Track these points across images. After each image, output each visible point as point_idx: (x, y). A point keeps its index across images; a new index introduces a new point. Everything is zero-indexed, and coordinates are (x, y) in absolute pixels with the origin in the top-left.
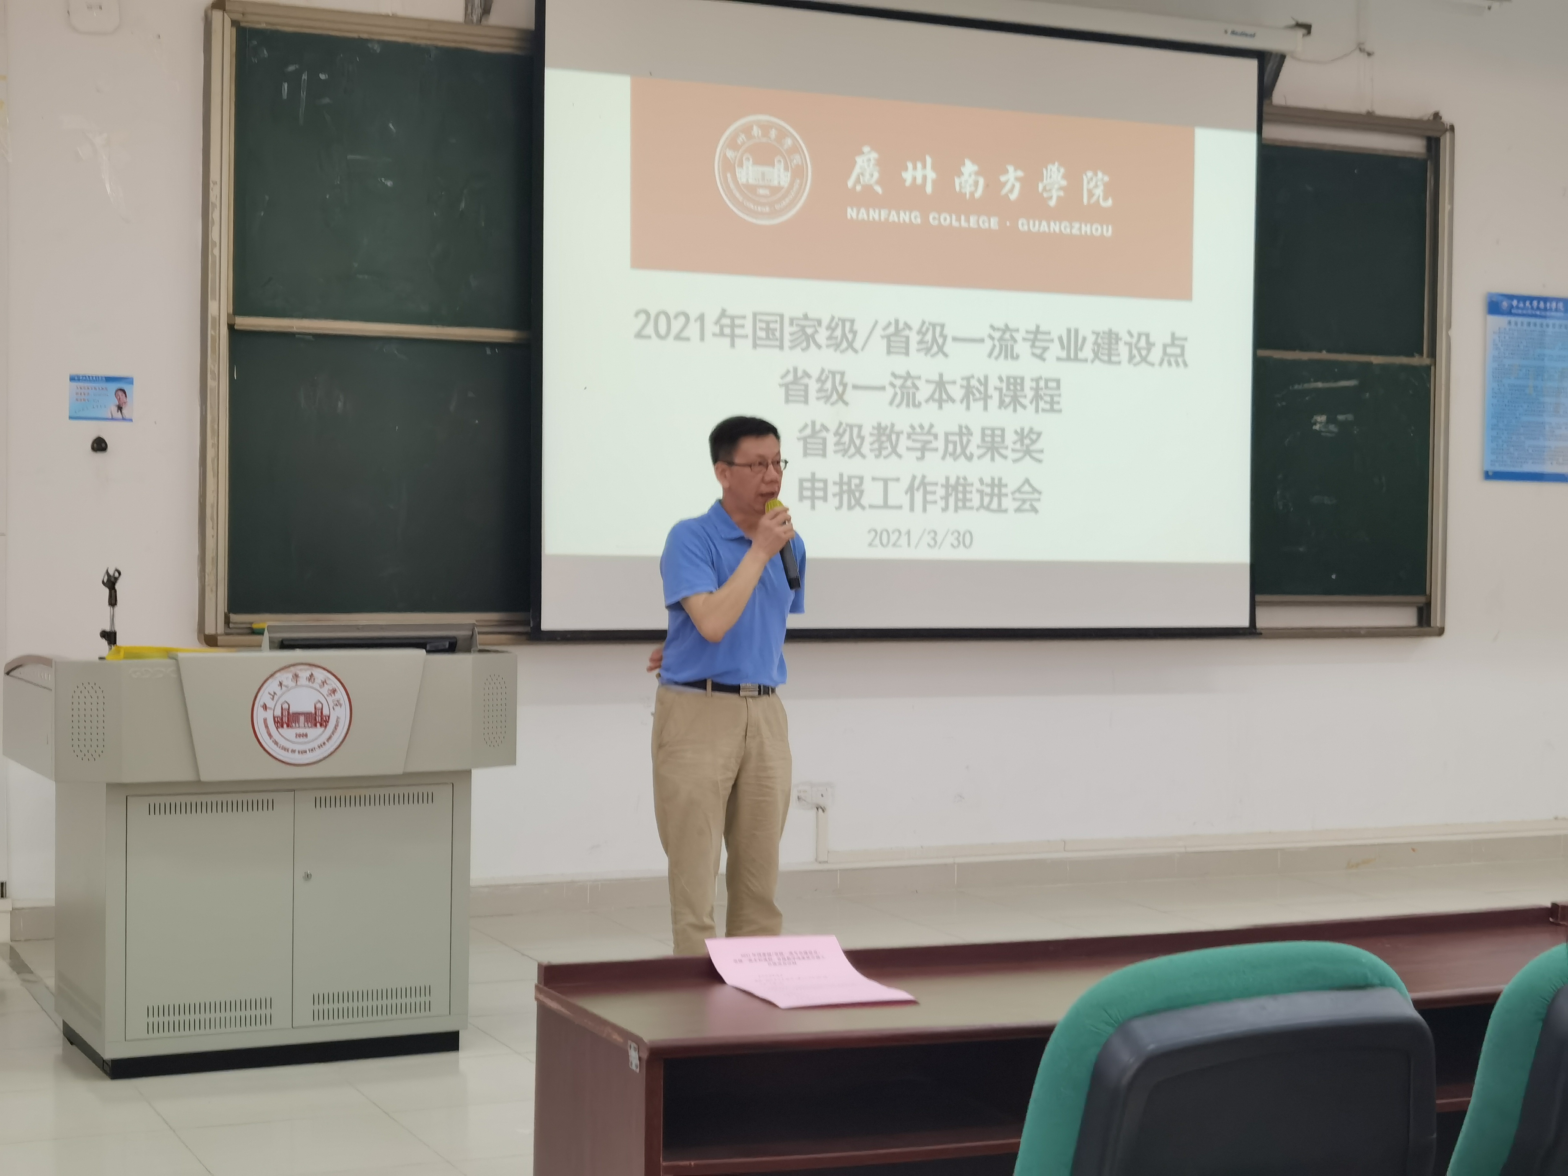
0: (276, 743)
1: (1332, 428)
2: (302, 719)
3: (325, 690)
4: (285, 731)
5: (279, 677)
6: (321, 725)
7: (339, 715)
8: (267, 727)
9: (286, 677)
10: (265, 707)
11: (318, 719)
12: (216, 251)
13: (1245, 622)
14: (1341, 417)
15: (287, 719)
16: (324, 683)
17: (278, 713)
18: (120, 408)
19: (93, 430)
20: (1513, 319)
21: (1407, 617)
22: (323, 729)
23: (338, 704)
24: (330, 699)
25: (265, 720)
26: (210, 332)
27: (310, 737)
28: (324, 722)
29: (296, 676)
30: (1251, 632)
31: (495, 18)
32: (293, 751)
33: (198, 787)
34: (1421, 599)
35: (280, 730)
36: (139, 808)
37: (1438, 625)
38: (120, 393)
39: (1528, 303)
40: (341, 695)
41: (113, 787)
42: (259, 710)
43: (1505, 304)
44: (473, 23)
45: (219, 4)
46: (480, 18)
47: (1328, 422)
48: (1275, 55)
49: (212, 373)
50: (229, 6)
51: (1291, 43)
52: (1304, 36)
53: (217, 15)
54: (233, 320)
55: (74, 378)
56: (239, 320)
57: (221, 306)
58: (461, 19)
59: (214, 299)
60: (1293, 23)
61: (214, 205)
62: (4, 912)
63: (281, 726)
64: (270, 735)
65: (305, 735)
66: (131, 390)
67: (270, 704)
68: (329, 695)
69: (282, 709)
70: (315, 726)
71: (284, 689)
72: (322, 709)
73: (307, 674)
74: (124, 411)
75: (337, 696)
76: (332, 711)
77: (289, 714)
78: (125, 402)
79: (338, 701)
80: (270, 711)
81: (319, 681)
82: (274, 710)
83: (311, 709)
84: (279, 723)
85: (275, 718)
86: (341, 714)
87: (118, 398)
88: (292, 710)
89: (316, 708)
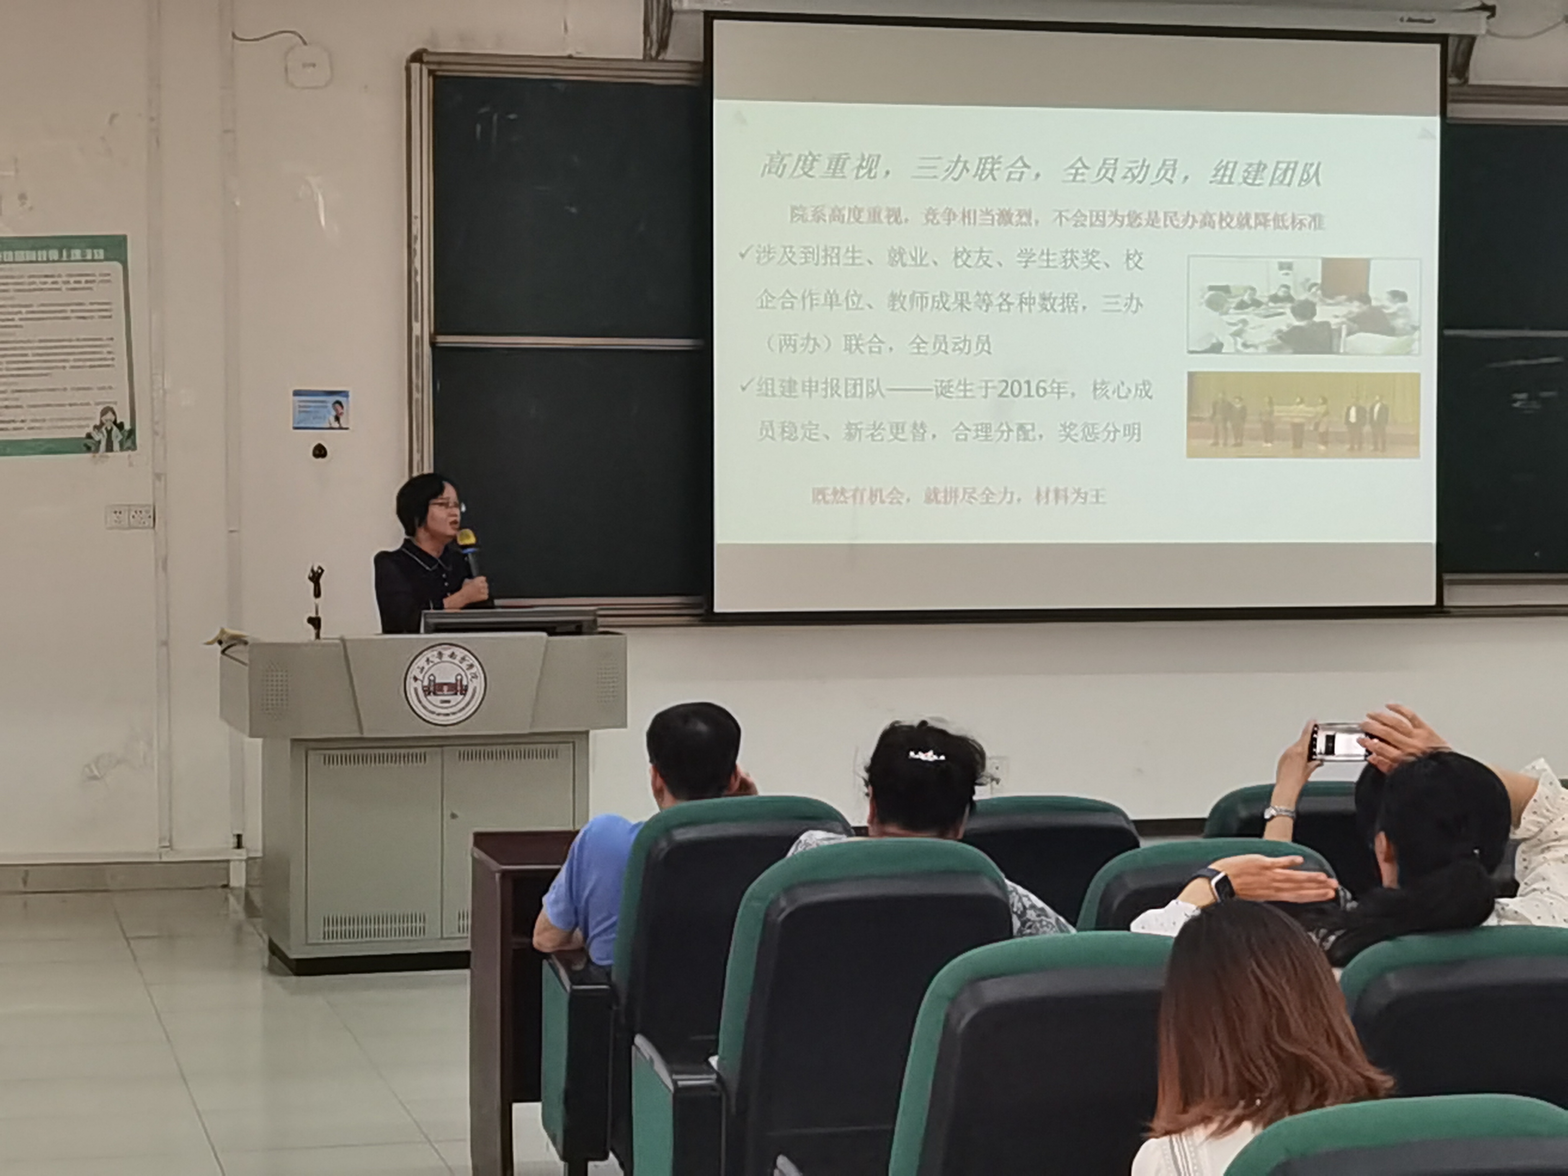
0: (424, 707)
1: (1535, 405)
2: (445, 688)
3: (464, 665)
4: (432, 698)
5: (429, 654)
6: (461, 694)
8: (417, 694)
9: (432, 654)
10: (416, 679)
11: (459, 688)
12: (418, 278)
13: (1433, 602)
14: (1545, 394)
15: (433, 689)
16: (463, 659)
17: (426, 683)
18: (337, 419)
19: (314, 439)
22: (462, 697)
23: (475, 676)
24: (468, 672)
25: (416, 690)
26: (414, 351)
27: (453, 703)
28: (464, 691)
29: (440, 655)
30: (1439, 610)
31: (670, 54)
32: (439, 714)
33: (362, 742)
35: (429, 697)
36: (315, 758)
38: (337, 406)
40: (477, 668)
41: (294, 741)
42: (410, 680)
44: (652, 59)
45: (417, 57)
46: (658, 54)
47: (1530, 399)
48: (1461, 37)
49: (417, 387)
50: (426, 58)
51: (1477, 25)
52: (1488, 18)
53: (415, 66)
54: (435, 339)
55: (297, 393)
56: (441, 339)
57: (424, 327)
58: (641, 57)
59: (417, 320)
60: (1478, 4)
61: (416, 238)
62: (241, 860)
63: (429, 694)
64: (420, 702)
65: (448, 702)
66: (348, 402)
67: (420, 677)
68: (468, 669)
69: (430, 680)
70: (456, 694)
71: (431, 664)
72: (461, 680)
73: (449, 652)
74: (342, 420)
75: (474, 670)
76: (470, 682)
77: (435, 685)
78: (341, 414)
79: (475, 674)
80: (419, 682)
81: (459, 658)
82: (422, 682)
83: (453, 681)
84: (427, 691)
85: (423, 687)
86: (477, 685)
87: (336, 410)
88: (438, 681)
89: (457, 680)
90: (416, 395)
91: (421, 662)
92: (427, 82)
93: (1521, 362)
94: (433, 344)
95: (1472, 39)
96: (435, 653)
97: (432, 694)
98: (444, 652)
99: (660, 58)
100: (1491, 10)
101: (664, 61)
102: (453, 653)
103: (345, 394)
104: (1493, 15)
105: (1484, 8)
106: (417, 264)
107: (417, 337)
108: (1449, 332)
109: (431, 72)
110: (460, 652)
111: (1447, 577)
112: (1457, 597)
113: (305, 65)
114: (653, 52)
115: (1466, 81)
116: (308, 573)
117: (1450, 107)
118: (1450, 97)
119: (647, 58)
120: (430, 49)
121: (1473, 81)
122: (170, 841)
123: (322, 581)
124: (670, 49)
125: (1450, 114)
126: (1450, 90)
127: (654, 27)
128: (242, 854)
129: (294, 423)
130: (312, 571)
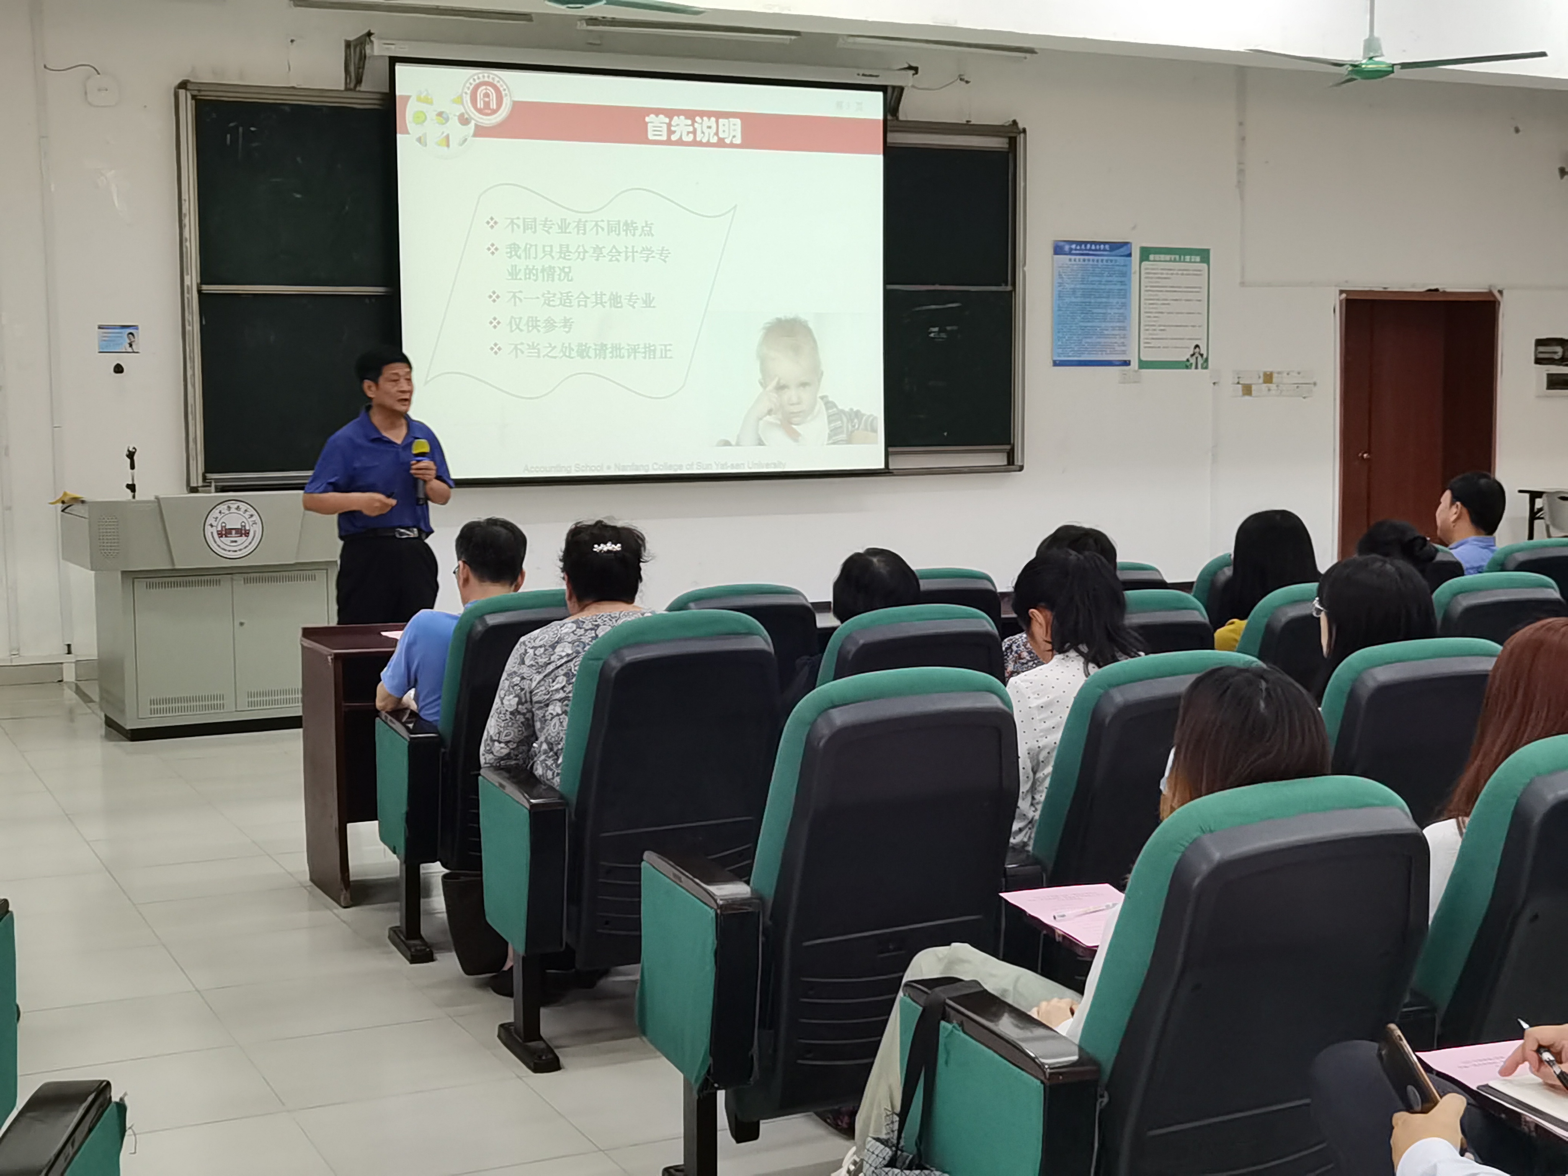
0: (219, 546)
1: (943, 335)
2: (234, 532)
3: (247, 515)
4: (223, 539)
5: (219, 507)
6: (246, 536)
7: (255, 530)
8: (213, 537)
9: (223, 508)
10: (212, 526)
11: (243, 532)
12: (188, 244)
13: (883, 466)
14: (949, 328)
15: (225, 533)
16: (246, 511)
17: (219, 529)
18: (131, 345)
19: (115, 359)
20: (1073, 257)
21: (1000, 460)
22: (246, 538)
23: (255, 523)
24: (249, 520)
25: (212, 533)
26: (186, 295)
27: (239, 543)
28: (247, 534)
29: (229, 508)
30: (886, 472)
31: (363, 87)
32: (229, 551)
33: (175, 573)
34: (1008, 447)
35: (221, 538)
36: (140, 585)
37: (1020, 464)
38: (130, 335)
39: (1083, 247)
40: (256, 518)
41: (124, 573)
42: (208, 527)
43: (1067, 248)
44: (350, 90)
45: (183, 85)
46: (355, 86)
47: (939, 332)
48: (894, 87)
49: (189, 321)
50: (189, 87)
51: (905, 79)
52: (914, 74)
53: (182, 92)
54: (201, 287)
55: (100, 327)
56: (205, 287)
57: (193, 278)
58: (342, 87)
59: (188, 274)
60: (906, 66)
61: (185, 215)
62: (71, 662)
63: (222, 537)
64: (215, 542)
65: (236, 542)
66: (138, 333)
67: (214, 524)
68: (249, 518)
69: (222, 527)
70: (241, 536)
71: (223, 515)
72: (245, 526)
73: (236, 506)
74: (134, 346)
75: (253, 519)
76: (251, 527)
77: (226, 529)
78: (134, 341)
79: (254, 521)
80: (214, 528)
81: (243, 510)
82: (217, 527)
83: (240, 527)
84: (220, 535)
85: (218, 531)
86: (258, 528)
87: (130, 339)
88: (228, 527)
89: (242, 526)
90: (188, 328)
91: (215, 512)
92: (190, 103)
93: (933, 307)
94: (200, 292)
95: (902, 89)
96: (226, 507)
97: (224, 536)
98: (231, 506)
99: (358, 89)
100: (916, 69)
101: (359, 91)
102: (238, 507)
103: (135, 327)
104: (917, 73)
105: (910, 68)
106: (186, 234)
107: (188, 287)
108: (889, 287)
109: (194, 97)
110: (243, 506)
111: (891, 449)
112: (897, 463)
113: (99, 90)
114: (352, 86)
115: (897, 118)
116: (126, 452)
117: (889, 135)
118: (889, 128)
119: (347, 89)
120: (192, 80)
121: (902, 117)
122: (18, 650)
123: (135, 458)
124: (363, 84)
125: (889, 140)
126: (889, 123)
127: (352, 69)
128: (71, 658)
129: (100, 347)
130: (129, 451)
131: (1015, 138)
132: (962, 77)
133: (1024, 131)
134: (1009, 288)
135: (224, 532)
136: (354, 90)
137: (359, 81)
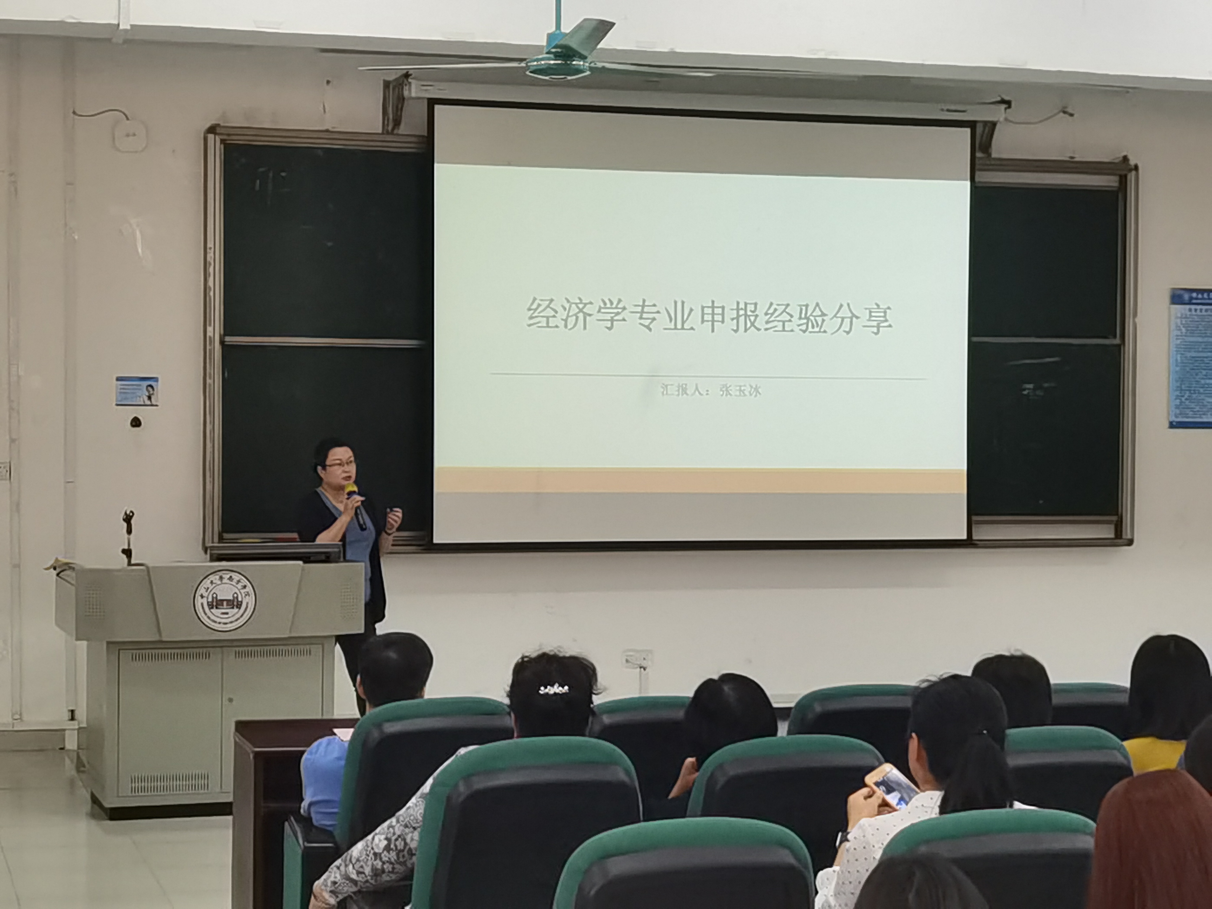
0: (209, 618)
1: (1039, 393)
2: (225, 603)
3: (239, 586)
4: (214, 611)
5: (212, 578)
6: (237, 607)
7: (249, 601)
8: (203, 608)
9: (215, 578)
10: (202, 597)
11: (235, 603)
12: (212, 294)
13: (964, 537)
14: (1046, 385)
16: (239, 581)
17: (210, 600)
18: (149, 398)
19: (131, 413)
20: (1193, 307)
21: (1106, 532)
22: (238, 609)
23: (248, 594)
24: (242, 591)
25: (202, 604)
26: (208, 347)
27: (230, 615)
28: (239, 606)
29: (221, 578)
30: (969, 543)
31: (403, 129)
32: (220, 623)
33: (160, 644)
34: (1114, 518)
35: (212, 610)
36: (126, 657)
37: (1129, 537)
38: (150, 389)
39: (1205, 295)
40: (249, 588)
41: (109, 643)
42: (198, 597)
43: (1186, 297)
44: (388, 133)
45: (212, 130)
46: (393, 129)
47: (1034, 389)
48: (985, 123)
49: (210, 374)
50: (218, 130)
51: (998, 114)
52: (1006, 109)
53: (211, 137)
54: (224, 339)
55: (118, 379)
56: (228, 339)
57: (216, 330)
58: (380, 131)
59: (210, 325)
60: (999, 99)
61: (210, 264)
62: (74, 730)
63: (212, 608)
64: (206, 614)
65: (227, 613)
66: (157, 385)
67: (205, 594)
68: (242, 589)
69: (213, 597)
70: (233, 608)
71: (214, 585)
72: (237, 598)
73: (228, 576)
74: (153, 399)
75: (247, 590)
76: (244, 598)
77: (217, 600)
78: (153, 394)
79: (248, 592)
80: (205, 599)
81: (235, 581)
82: (207, 598)
83: (231, 598)
84: (211, 606)
85: (208, 602)
87: (149, 391)
88: (219, 598)
89: (233, 597)
90: (210, 381)
91: (207, 583)
92: (219, 148)
93: (1026, 361)
94: (222, 342)
95: (994, 124)
96: (218, 577)
97: (215, 608)
98: (224, 576)
99: (395, 132)
100: (1008, 103)
101: (398, 135)
102: (231, 577)
103: (155, 379)
104: (1010, 107)
105: (1003, 102)
106: (211, 283)
107: (210, 337)
108: (975, 339)
109: (222, 141)
110: (236, 577)
111: (975, 518)
112: (981, 533)
113: (127, 135)
114: (390, 128)
115: (989, 155)
117: (978, 174)
118: (977, 167)
119: (385, 132)
120: (222, 124)
121: (994, 155)
122: (21, 715)
124: (402, 126)
125: (977, 179)
126: (977, 162)
127: (390, 110)
128: (75, 725)
129: (117, 400)
130: (126, 513)
131: (1126, 176)
132: (1066, 110)
133: (1136, 168)
134: (1117, 341)
135: (215, 604)
136: (392, 133)
137: (397, 123)
